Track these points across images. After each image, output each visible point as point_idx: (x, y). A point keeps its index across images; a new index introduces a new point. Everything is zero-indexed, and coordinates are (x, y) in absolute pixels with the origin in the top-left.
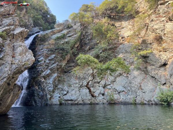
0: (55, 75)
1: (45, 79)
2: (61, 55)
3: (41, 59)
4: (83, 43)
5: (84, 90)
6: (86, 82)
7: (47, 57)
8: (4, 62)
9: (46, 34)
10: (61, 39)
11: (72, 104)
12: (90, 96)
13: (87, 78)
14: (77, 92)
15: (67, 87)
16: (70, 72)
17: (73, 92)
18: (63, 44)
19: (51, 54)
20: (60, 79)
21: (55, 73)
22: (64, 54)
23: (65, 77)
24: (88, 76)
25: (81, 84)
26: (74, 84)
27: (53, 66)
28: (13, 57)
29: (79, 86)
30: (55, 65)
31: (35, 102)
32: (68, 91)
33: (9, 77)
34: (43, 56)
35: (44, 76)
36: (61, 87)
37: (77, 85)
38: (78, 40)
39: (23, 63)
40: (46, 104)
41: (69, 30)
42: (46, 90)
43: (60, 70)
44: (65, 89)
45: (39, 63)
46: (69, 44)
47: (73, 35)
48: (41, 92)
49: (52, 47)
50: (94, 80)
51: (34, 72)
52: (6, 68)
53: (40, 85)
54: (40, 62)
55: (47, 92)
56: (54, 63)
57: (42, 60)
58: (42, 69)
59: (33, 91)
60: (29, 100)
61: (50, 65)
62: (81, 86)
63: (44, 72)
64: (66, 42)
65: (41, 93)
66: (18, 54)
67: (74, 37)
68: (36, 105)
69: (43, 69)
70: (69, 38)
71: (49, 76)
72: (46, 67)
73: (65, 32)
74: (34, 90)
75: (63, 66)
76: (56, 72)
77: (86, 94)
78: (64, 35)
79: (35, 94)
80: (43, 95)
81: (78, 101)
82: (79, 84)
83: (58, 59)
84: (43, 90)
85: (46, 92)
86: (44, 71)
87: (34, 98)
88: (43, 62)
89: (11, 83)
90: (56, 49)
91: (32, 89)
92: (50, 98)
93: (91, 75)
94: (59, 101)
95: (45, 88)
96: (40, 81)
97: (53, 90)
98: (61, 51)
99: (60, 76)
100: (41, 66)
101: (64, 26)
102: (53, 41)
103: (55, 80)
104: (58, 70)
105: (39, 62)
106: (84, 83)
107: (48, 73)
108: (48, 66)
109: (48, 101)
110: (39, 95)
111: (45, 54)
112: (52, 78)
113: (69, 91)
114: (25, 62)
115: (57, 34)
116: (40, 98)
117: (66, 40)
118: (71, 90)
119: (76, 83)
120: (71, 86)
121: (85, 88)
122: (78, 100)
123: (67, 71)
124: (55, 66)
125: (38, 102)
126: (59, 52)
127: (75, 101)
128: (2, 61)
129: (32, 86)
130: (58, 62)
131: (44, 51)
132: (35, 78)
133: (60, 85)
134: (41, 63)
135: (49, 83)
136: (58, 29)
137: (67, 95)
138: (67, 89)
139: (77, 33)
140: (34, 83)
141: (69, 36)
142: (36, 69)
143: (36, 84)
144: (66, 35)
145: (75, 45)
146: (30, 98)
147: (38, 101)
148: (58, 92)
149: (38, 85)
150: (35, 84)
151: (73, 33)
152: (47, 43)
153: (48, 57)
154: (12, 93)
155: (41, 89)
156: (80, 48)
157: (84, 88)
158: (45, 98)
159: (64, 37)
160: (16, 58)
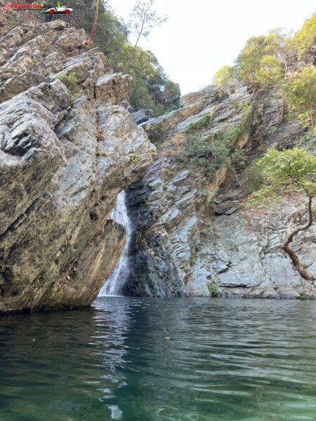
0: (193, 221)
1: (168, 230)
2: (202, 169)
3: (156, 182)
4: (258, 135)
5: (276, 260)
6: (278, 238)
7: (169, 176)
8: (77, 148)
9: (164, 120)
10: (200, 129)
11: (245, 297)
12: (297, 277)
13: (281, 226)
14: (256, 265)
15: (225, 251)
16: (228, 212)
17: (245, 265)
18: (207, 140)
19: (179, 169)
20: (204, 231)
21: (191, 216)
22: (212, 166)
23: (217, 227)
24: (285, 222)
25: (264, 243)
26: (245, 243)
27: (185, 199)
28: (99, 139)
29: (261, 248)
30: (191, 195)
31: (151, 287)
32: (230, 263)
33: (94, 191)
34: (159, 175)
35: (165, 224)
36: (209, 251)
37: (252, 247)
38: (246, 128)
39: (128, 158)
40: (176, 292)
41: (220, 105)
42: (174, 258)
43: (202, 208)
44: (222, 258)
45: (153, 193)
46: (221, 139)
47: (231, 117)
48: (164, 263)
49: (180, 151)
50: (302, 234)
51: (142, 213)
52: (84, 162)
53: (158, 245)
54: (154, 190)
55: (177, 264)
56: (187, 192)
57: (159, 185)
58: (160, 207)
59: (144, 259)
60: (137, 280)
61: (177, 197)
62: (266, 250)
63: (165, 213)
64: (216, 136)
65: (163, 265)
66: (112, 131)
67: (236, 121)
68: (153, 293)
69: (164, 206)
70: (222, 126)
71: (177, 225)
72: (170, 201)
73: (210, 110)
74: (146, 257)
75: (209, 200)
76: (194, 213)
77: (284, 269)
78: (209, 118)
79: (150, 268)
80: (167, 269)
81: (262, 290)
82: (259, 245)
83: (197, 182)
84: (167, 258)
85: (174, 264)
86: (164, 211)
87: (148, 276)
88: (161, 189)
89: (98, 212)
90: (189, 157)
91: (141, 254)
92: (186, 279)
93: (292, 220)
94: (209, 286)
95: (171, 253)
96: (158, 237)
97: (191, 258)
98: (202, 161)
99: (203, 224)
100: (158, 199)
101: (206, 98)
102: (181, 136)
103: (193, 234)
104: (197, 210)
105: (151, 189)
106: (274, 241)
107: (174, 216)
108: (174, 199)
109: (180, 285)
110: (157, 269)
111: (164, 170)
112: (187, 228)
113: (234, 262)
114: (133, 155)
115: (189, 118)
116: (161, 278)
117: (215, 131)
118: (238, 261)
119: (251, 242)
120: (237, 250)
121: (279, 256)
122: (263, 285)
123: (221, 212)
124: (190, 199)
125: (156, 287)
126: (198, 162)
127: (254, 288)
128: (72, 143)
129: (140, 248)
130: (197, 187)
131: (161, 163)
132: (145, 228)
133: (205, 248)
134: (157, 191)
135: (178, 240)
136: (191, 106)
137: (230, 272)
138: (226, 258)
139: (241, 110)
140: (144, 240)
141: (222, 120)
142: (147, 207)
143: (149, 243)
144: (213, 120)
145: (237, 141)
146: (138, 277)
147: (158, 285)
148: (204, 265)
149: (155, 246)
150: (146, 244)
151: (231, 112)
152: (166, 143)
153: (172, 176)
154: (103, 244)
155: (162, 255)
156: (250, 149)
157: (274, 254)
158: (174, 278)
159: (207, 123)
160: (108, 141)
